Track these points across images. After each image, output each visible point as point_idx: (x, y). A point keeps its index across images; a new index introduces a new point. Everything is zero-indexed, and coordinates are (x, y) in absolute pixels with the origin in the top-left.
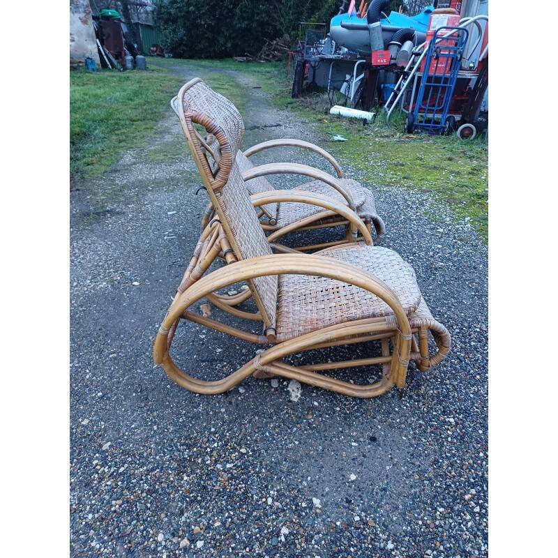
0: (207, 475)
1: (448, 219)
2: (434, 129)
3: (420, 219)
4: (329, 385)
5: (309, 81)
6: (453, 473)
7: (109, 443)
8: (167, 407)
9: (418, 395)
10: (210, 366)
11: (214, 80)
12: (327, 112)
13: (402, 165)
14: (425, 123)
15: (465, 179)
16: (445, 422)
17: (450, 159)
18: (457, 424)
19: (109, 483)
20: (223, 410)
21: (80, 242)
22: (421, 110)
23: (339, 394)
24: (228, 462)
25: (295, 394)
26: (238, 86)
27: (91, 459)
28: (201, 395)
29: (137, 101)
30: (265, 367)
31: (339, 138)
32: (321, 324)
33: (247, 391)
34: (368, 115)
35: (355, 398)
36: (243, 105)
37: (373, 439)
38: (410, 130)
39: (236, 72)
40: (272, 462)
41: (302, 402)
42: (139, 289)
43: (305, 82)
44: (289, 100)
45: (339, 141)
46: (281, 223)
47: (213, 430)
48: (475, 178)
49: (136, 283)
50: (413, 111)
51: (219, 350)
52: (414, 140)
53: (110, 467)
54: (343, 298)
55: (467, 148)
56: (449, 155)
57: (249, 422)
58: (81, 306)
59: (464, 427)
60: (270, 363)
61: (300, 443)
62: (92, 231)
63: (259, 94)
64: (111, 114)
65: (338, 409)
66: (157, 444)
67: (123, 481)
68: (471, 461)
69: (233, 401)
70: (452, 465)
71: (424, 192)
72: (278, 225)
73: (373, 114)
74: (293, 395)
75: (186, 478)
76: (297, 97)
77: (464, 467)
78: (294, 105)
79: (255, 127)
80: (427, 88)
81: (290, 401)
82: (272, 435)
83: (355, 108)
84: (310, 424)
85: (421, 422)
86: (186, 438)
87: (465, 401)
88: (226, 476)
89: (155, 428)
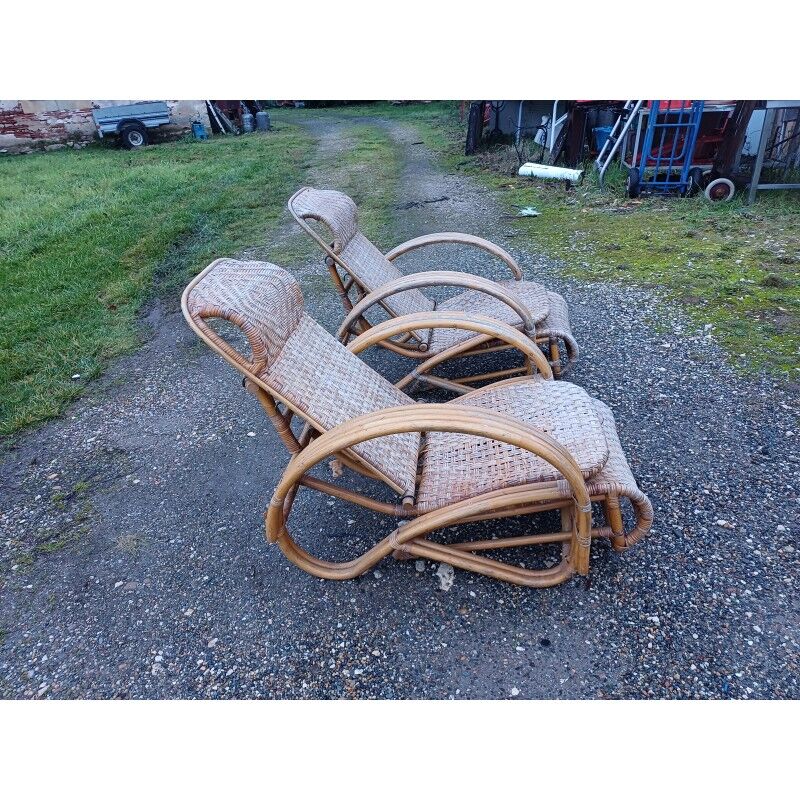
0: (331, 682)
1: (679, 328)
2: (670, 188)
3: (638, 329)
4: (490, 570)
5: (490, 128)
6: (651, 691)
7: (216, 640)
8: (285, 595)
9: (612, 584)
10: (340, 541)
11: (360, 136)
12: (514, 173)
13: (618, 248)
14: (657, 181)
15: (710, 266)
16: (645, 622)
17: (690, 235)
18: (663, 624)
19: (215, 688)
20: (353, 600)
21: (185, 381)
22: (649, 163)
23: (504, 581)
24: (356, 667)
25: (446, 582)
26: (391, 143)
27: (195, 659)
28: (326, 580)
29: (257, 178)
30: (404, 546)
31: (529, 211)
33: (384, 576)
34: (573, 174)
35: (525, 588)
36: (398, 171)
37: (545, 643)
38: (633, 194)
39: (390, 122)
40: (411, 669)
41: (454, 591)
42: (255, 440)
43: (484, 129)
44: (462, 159)
45: (530, 216)
46: (434, 348)
47: (340, 625)
48: (726, 262)
49: (251, 434)
50: (637, 165)
51: (351, 522)
52: (640, 207)
53: (216, 669)
54: (506, 453)
55: (716, 215)
56: (689, 229)
57: (385, 617)
58: (186, 466)
59: (672, 630)
60: (411, 541)
61: (449, 646)
62: (199, 365)
63: (419, 153)
64: (224, 200)
65: (502, 602)
66: (272, 642)
67: (231, 686)
68: (678, 676)
69: (367, 588)
70: (650, 680)
71: (646, 288)
72: (430, 352)
73: (580, 172)
74: (443, 581)
75: (305, 685)
76: (473, 153)
77: (667, 684)
78: (468, 166)
79: (412, 204)
80: (657, 131)
81: (439, 590)
82: (413, 634)
83: (555, 164)
84: (463, 621)
85: (612, 621)
86: (307, 636)
87: (678, 592)
88: (353, 683)
89: (270, 621)
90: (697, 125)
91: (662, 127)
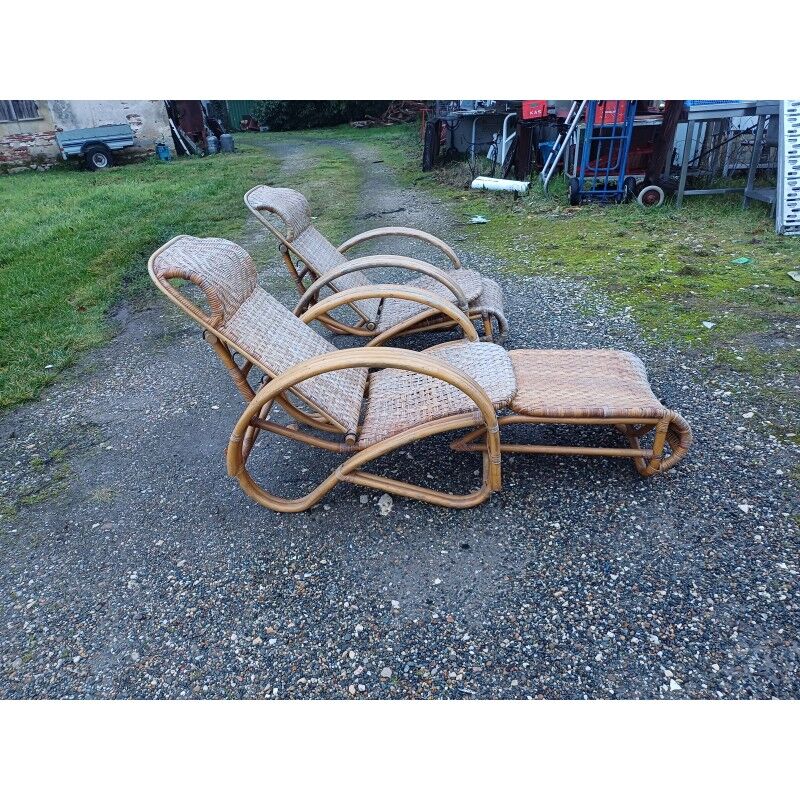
0: (284, 584)
1: (603, 310)
2: (608, 196)
3: (567, 313)
4: (421, 495)
5: (447, 146)
6: (547, 574)
7: (184, 561)
8: (246, 526)
9: (524, 503)
10: (294, 486)
11: (323, 156)
12: (467, 187)
13: (556, 247)
14: (596, 189)
15: (636, 260)
16: (548, 527)
17: (621, 235)
18: (562, 528)
19: (183, 594)
20: (305, 527)
21: (153, 367)
22: (588, 173)
23: (435, 505)
24: (306, 572)
25: (385, 507)
26: (353, 162)
27: (165, 575)
28: (282, 513)
29: (221, 194)
30: (348, 477)
31: (480, 219)
32: (405, 425)
33: (332, 508)
34: (520, 186)
35: (452, 509)
36: (358, 187)
37: (465, 547)
38: (574, 202)
39: (353, 144)
40: (353, 571)
41: (392, 515)
42: (218, 413)
43: (442, 148)
44: (419, 175)
45: (479, 223)
46: (381, 327)
47: (293, 545)
48: (650, 256)
49: (215, 407)
50: (578, 175)
51: (305, 470)
52: (579, 213)
53: (184, 581)
54: (435, 399)
55: (647, 218)
56: (622, 229)
57: (332, 537)
58: (155, 434)
59: (570, 531)
60: (353, 472)
61: (385, 553)
62: (166, 354)
63: (379, 171)
64: (188, 214)
65: (431, 520)
66: (233, 559)
67: (197, 593)
68: (570, 563)
69: (317, 518)
70: (547, 567)
71: (578, 279)
72: (377, 330)
73: (527, 183)
74: (383, 509)
75: (261, 588)
76: (430, 170)
77: (561, 568)
78: (424, 181)
79: (370, 215)
80: (594, 144)
81: (380, 516)
82: (356, 548)
83: (505, 178)
84: (398, 536)
85: (521, 528)
86: (264, 553)
87: (578, 506)
88: (302, 584)
89: (232, 545)
90: (628, 137)
91: (598, 141)
